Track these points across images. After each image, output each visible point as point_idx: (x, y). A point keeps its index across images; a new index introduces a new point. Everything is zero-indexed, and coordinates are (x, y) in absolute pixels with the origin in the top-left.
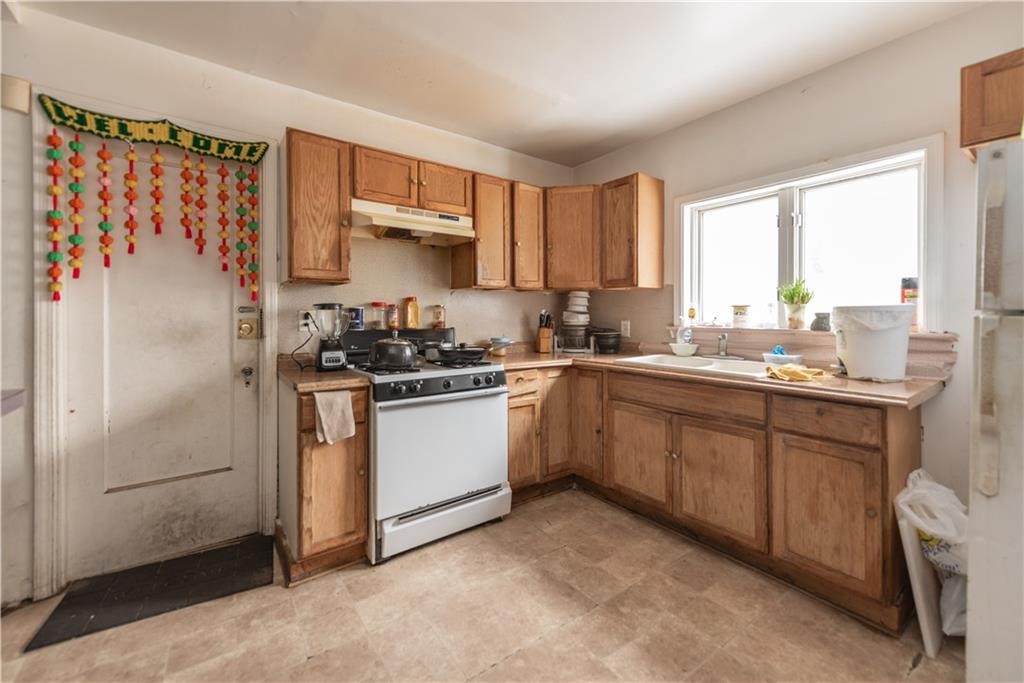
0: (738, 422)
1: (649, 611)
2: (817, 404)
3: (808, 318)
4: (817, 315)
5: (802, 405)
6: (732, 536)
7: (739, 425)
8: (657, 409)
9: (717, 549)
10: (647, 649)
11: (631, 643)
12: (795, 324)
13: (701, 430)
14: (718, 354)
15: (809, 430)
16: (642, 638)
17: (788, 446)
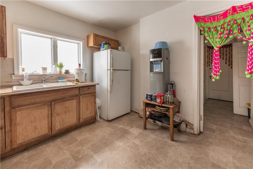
0: (71, 97)
1: (82, 151)
2: (88, 87)
3: (63, 71)
4: (66, 70)
5: (85, 88)
6: (71, 126)
7: (72, 97)
8: (44, 103)
9: (63, 134)
10: (95, 153)
11: (93, 156)
12: (60, 72)
13: (62, 103)
14: (42, 82)
15: (86, 93)
16: (92, 153)
17: (83, 98)
